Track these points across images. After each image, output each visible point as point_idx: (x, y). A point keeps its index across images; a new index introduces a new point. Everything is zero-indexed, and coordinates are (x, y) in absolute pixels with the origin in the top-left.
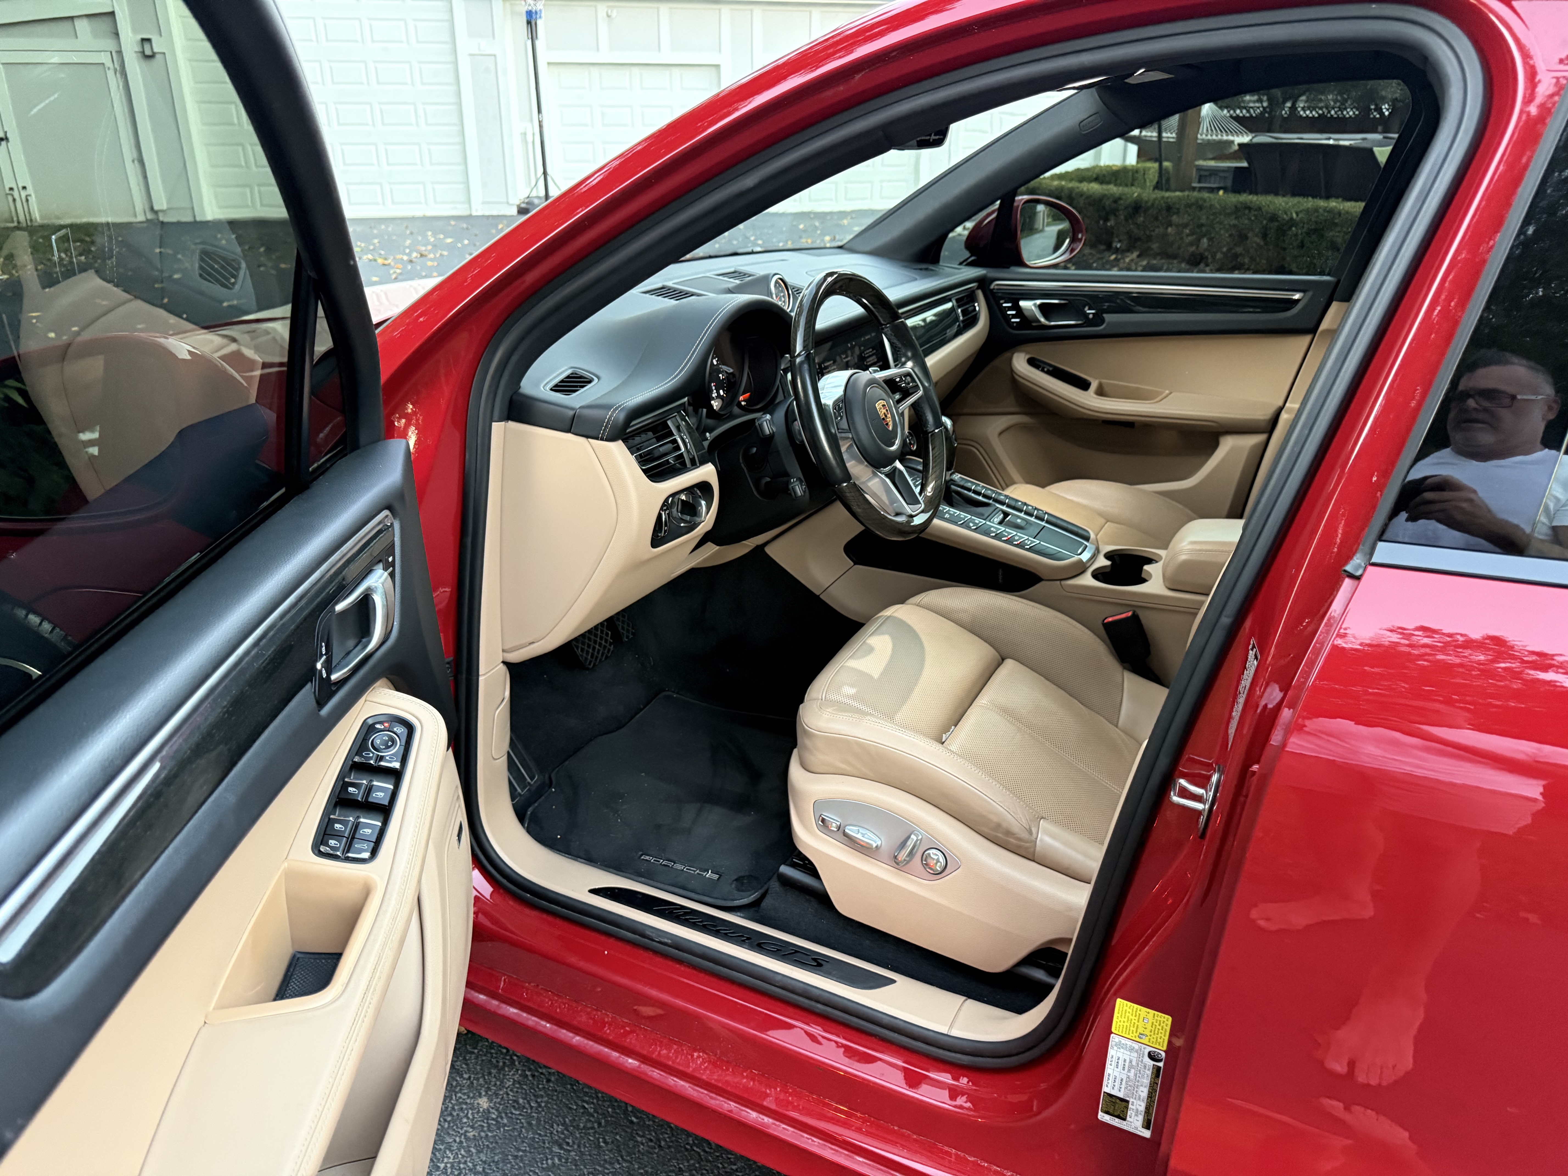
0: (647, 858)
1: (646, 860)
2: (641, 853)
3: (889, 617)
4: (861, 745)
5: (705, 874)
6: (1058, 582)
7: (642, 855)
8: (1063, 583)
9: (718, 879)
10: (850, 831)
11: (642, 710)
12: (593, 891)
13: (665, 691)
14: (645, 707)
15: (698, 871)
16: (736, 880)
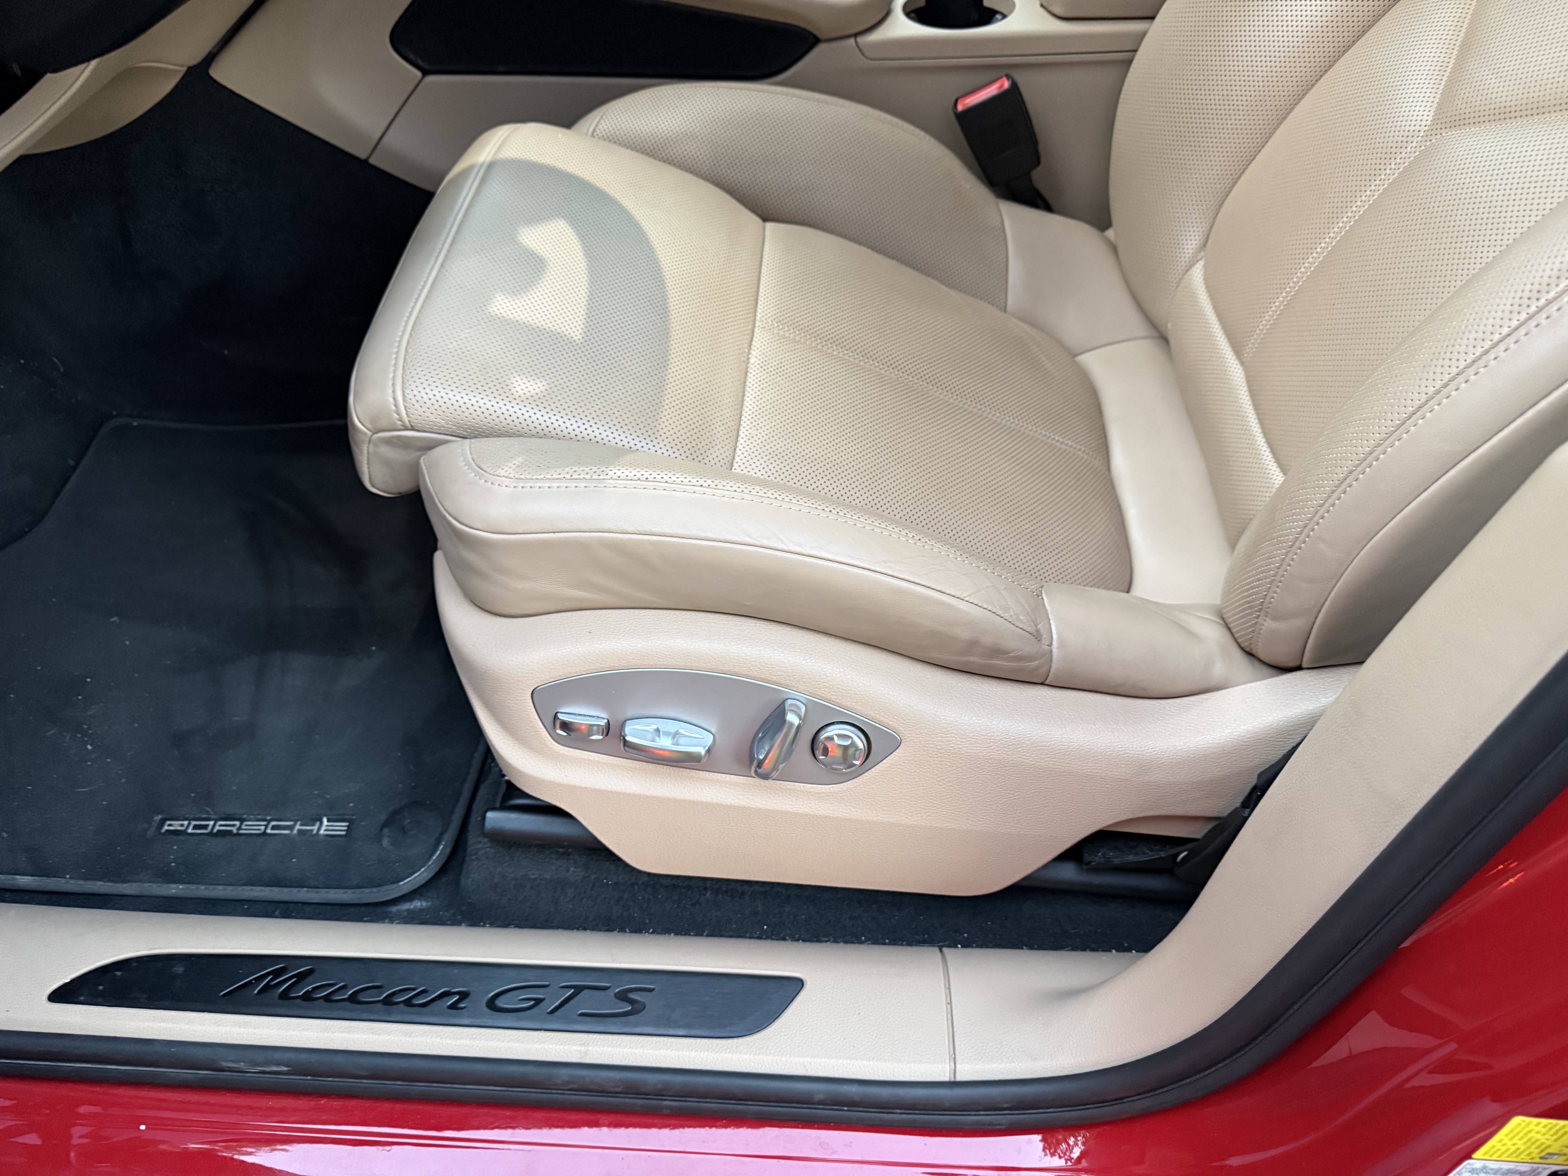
0: (176, 825)
1: (176, 833)
2: (158, 818)
3: (491, 166)
4: (617, 548)
5: (315, 828)
6: (852, 41)
7: (162, 822)
8: (862, 40)
9: (349, 829)
10: (635, 732)
11: (74, 469)
12: (62, 995)
13: (113, 417)
14: (79, 459)
15: (298, 827)
16: (386, 824)
